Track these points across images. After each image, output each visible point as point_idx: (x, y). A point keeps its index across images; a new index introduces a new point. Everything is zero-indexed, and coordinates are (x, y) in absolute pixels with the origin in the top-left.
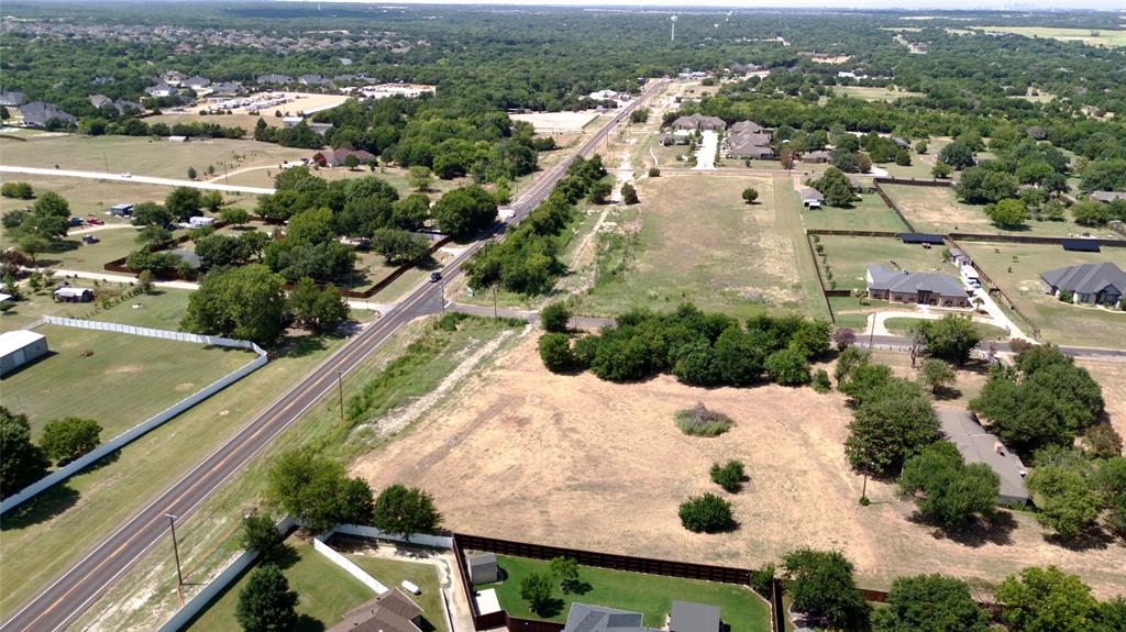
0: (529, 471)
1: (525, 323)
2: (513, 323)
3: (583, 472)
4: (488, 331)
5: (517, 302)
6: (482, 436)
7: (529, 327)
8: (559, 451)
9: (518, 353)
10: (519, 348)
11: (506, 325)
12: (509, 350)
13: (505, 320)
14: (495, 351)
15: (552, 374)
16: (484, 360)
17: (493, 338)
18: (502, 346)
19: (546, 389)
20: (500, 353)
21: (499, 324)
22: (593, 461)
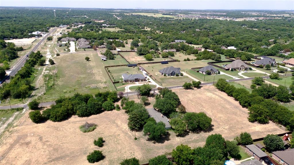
0: (33, 160)
1: (23, 109)
2: (18, 110)
3: (53, 155)
4: (9, 114)
5: (19, 102)
6: (13, 153)
7: (24, 110)
8: (43, 150)
9: (22, 119)
10: (22, 118)
11: (16, 111)
12: (18, 119)
13: (15, 109)
14: (13, 121)
15: (36, 124)
16: (9, 125)
17: (11, 116)
18: (15, 118)
19: (35, 130)
20: (15, 121)
21: (13, 111)
22: (56, 150)
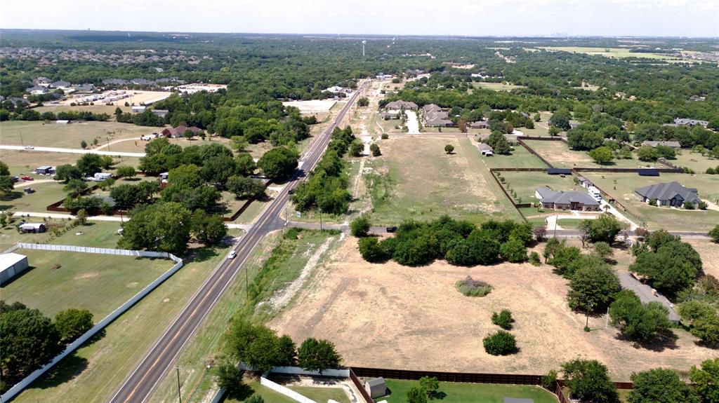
0: (379, 325)
1: (340, 232)
2: (332, 233)
3: (413, 324)
4: (318, 238)
5: (329, 219)
6: (340, 305)
7: (343, 235)
8: (392, 312)
9: (342, 251)
10: (342, 248)
11: (328, 234)
12: (336, 249)
13: (327, 231)
14: (328, 250)
15: (369, 263)
16: (322, 256)
17: (323, 242)
18: (331, 247)
19: (369, 273)
20: (331, 252)
21: (324, 234)
22: (416, 316)
